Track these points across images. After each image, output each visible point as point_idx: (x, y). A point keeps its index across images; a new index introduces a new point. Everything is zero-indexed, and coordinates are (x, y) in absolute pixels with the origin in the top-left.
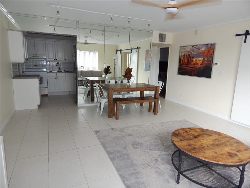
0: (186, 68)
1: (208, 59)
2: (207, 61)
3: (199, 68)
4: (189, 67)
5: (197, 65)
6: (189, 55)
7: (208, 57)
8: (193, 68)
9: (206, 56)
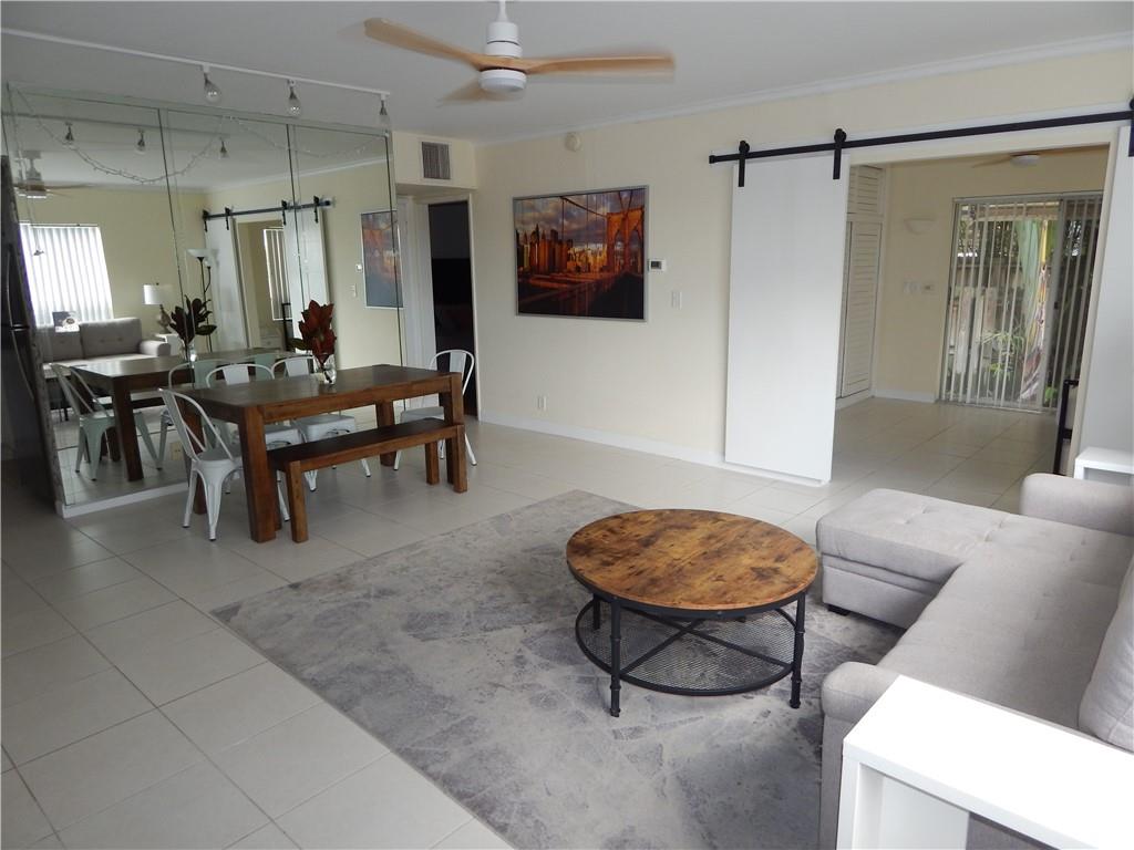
0: (549, 284)
1: (625, 246)
2: (623, 255)
3: (599, 283)
4: (559, 282)
5: (589, 271)
6: (554, 233)
7: (627, 242)
8: (574, 283)
9: (619, 236)
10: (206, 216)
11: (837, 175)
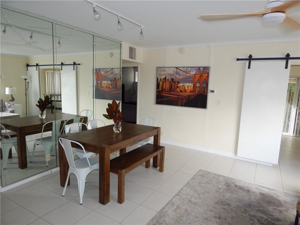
0: (169, 95)
1: (201, 85)
2: (200, 87)
3: (189, 96)
4: (173, 95)
5: (186, 92)
6: (172, 79)
7: (201, 83)
8: (179, 95)
9: (198, 81)
10: (28, 65)
11: (286, 67)
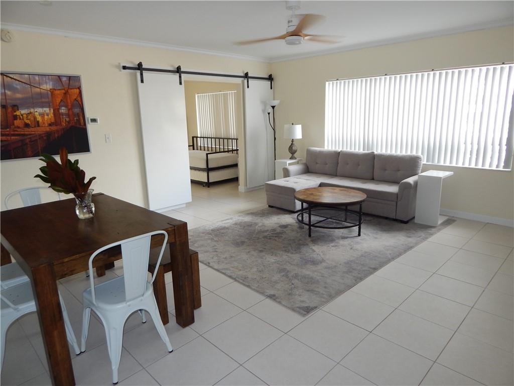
1: (69, 110)
2: (68, 115)
5: (39, 126)
7: (70, 107)
11: (181, 83)
